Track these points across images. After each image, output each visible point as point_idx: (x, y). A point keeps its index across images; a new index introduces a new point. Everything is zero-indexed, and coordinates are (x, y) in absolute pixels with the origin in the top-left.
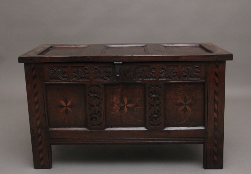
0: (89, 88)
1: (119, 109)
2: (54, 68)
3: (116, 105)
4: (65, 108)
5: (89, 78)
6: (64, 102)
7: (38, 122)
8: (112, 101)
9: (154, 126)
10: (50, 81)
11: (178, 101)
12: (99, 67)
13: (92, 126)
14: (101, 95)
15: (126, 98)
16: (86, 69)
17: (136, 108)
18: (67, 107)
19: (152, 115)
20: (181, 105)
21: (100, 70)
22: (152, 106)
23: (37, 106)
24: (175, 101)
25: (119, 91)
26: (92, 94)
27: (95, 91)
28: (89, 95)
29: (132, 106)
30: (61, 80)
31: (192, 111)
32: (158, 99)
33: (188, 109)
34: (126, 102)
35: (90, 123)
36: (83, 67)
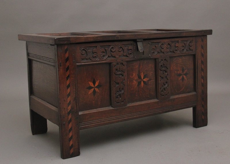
0: (115, 66)
1: (137, 85)
2: (85, 48)
3: (134, 81)
4: (93, 90)
5: (115, 57)
6: (92, 83)
7: (69, 108)
8: (131, 77)
9: (163, 96)
10: (82, 62)
11: (178, 72)
12: (122, 45)
13: (117, 104)
14: (124, 72)
15: (142, 73)
16: (112, 48)
17: (150, 81)
18: (95, 88)
19: (162, 86)
20: (180, 75)
21: (123, 48)
22: (162, 78)
23: (69, 90)
24: (176, 72)
25: (137, 67)
26: (117, 72)
27: (120, 69)
28: (115, 74)
29: (147, 80)
30: (91, 60)
31: (187, 79)
32: (166, 72)
33: (185, 78)
34: (143, 77)
35: (115, 101)
36: (110, 46)
